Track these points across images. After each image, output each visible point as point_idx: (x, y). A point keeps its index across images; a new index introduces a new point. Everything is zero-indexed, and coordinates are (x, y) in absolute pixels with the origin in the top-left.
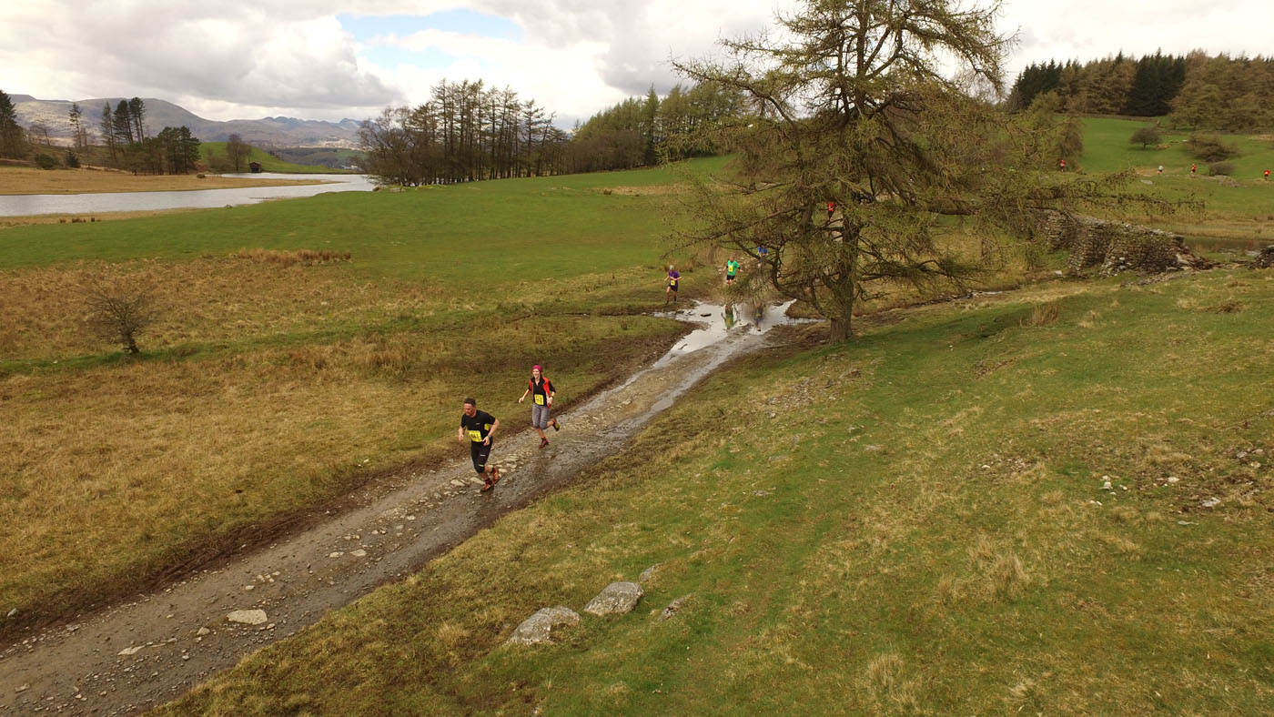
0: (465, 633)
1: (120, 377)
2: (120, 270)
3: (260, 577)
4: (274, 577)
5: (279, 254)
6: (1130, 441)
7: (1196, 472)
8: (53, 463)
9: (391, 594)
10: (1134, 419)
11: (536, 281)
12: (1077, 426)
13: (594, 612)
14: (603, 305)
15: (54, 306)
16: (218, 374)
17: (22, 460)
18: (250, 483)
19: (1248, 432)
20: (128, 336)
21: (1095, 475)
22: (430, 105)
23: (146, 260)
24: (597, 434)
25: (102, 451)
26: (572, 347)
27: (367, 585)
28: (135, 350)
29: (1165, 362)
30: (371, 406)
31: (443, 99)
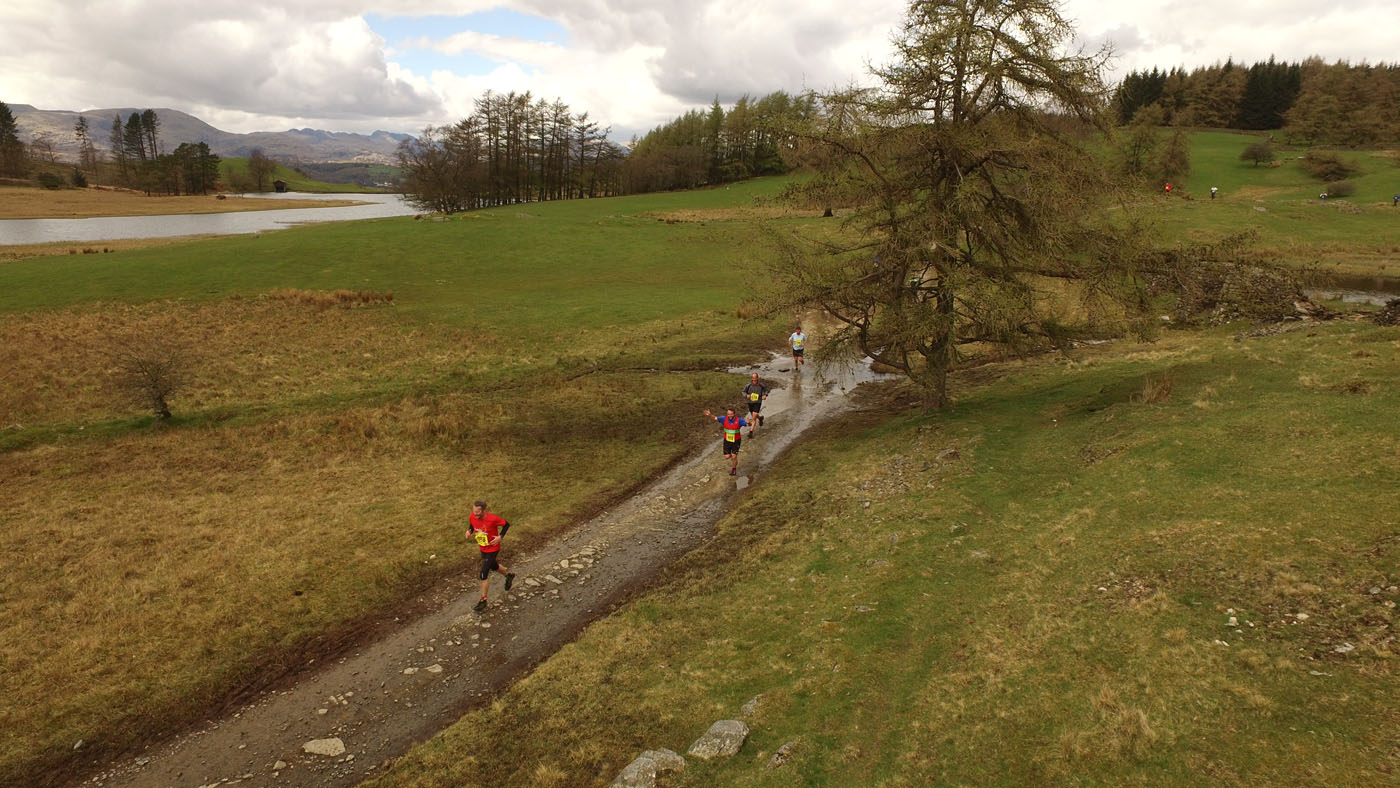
0: (563, 775)
1: (154, 448)
2: (141, 314)
3: (333, 698)
4: (347, 698)
5: (314, 295)
6: (1255, 565)
7: (1327, 608)
8: (95, 556)
9: (477, 724)
10: (1258, 536)
11: (597, 328)
12: (1198, 543)
13: (700, 755)
14: (672, 359)
15: (73, 357)
16: (260, 444)
17: (63, 553)
18: (310, 583)
19: (1380, 561)
20: (160, 401)
21: (1219, 607)
22: (473, 120)
23: (168, 302)
24: (677, 519)
25: (146, 542)
26: (642, 411)
27: (447, 707)
28: (167, 415)
29: (1289, 459)
30: (428, 485)
31: (487, 113)
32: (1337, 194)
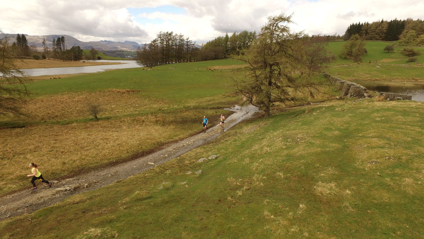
0: (190, 162)
1: (97, 124)
2: (77, 95)
3: (150, 158)
4: (153, 158)
5: (120, 90)
13: (209, 158)
14: (211, 106)
15: (67, 105)
16: (119, 123)
18: (141, 145)
20: (95, 114)
21: (288, 139)
22: (156, 40)
23: (83, 92)
24: (209, 137)
30: (158, 131)
31: (160, 38)
32: (412, 61)
